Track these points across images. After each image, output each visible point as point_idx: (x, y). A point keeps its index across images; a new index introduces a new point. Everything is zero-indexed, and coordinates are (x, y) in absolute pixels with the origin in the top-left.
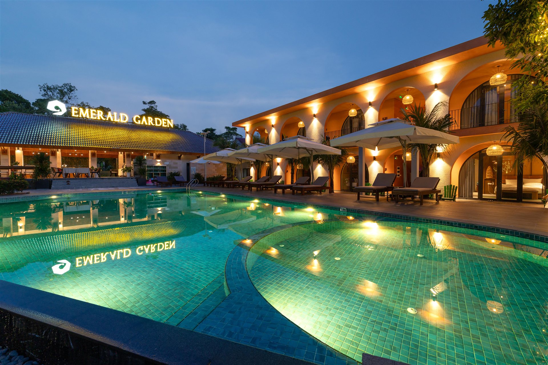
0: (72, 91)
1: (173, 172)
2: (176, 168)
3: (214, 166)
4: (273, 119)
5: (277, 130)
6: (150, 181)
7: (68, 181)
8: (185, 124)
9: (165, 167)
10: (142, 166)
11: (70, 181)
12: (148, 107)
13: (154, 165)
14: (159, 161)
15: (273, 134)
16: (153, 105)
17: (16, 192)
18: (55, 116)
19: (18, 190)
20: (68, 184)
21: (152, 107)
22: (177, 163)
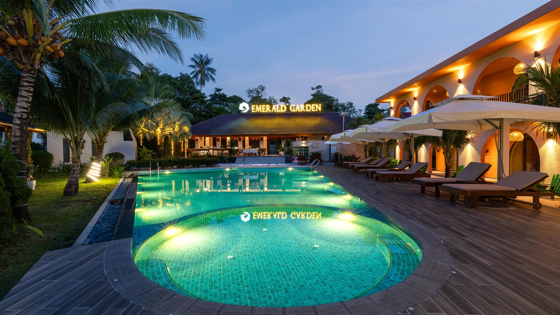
0: (263, 89)
1: (315, 152)
2: (318, 148)
3: (355, 145)
4: (416, 91)
5: (419, 103)
6: (296, 159)
7: (244, 159)
8: (352, 102)
9: (308, 147)
10: (290, 147)
11: (245, 158)
12: (316, 92)
13: (300, 145)
14: (304, 142)
15: (415, 108)
16: (319, 89)
17: (213, 165)
18: (244, 113)
19: (214, 164)
20: (244, 160)
21: (319, 91)
22: (318, 144)
